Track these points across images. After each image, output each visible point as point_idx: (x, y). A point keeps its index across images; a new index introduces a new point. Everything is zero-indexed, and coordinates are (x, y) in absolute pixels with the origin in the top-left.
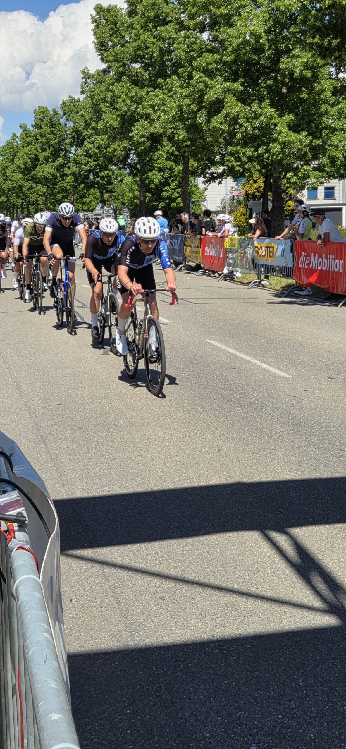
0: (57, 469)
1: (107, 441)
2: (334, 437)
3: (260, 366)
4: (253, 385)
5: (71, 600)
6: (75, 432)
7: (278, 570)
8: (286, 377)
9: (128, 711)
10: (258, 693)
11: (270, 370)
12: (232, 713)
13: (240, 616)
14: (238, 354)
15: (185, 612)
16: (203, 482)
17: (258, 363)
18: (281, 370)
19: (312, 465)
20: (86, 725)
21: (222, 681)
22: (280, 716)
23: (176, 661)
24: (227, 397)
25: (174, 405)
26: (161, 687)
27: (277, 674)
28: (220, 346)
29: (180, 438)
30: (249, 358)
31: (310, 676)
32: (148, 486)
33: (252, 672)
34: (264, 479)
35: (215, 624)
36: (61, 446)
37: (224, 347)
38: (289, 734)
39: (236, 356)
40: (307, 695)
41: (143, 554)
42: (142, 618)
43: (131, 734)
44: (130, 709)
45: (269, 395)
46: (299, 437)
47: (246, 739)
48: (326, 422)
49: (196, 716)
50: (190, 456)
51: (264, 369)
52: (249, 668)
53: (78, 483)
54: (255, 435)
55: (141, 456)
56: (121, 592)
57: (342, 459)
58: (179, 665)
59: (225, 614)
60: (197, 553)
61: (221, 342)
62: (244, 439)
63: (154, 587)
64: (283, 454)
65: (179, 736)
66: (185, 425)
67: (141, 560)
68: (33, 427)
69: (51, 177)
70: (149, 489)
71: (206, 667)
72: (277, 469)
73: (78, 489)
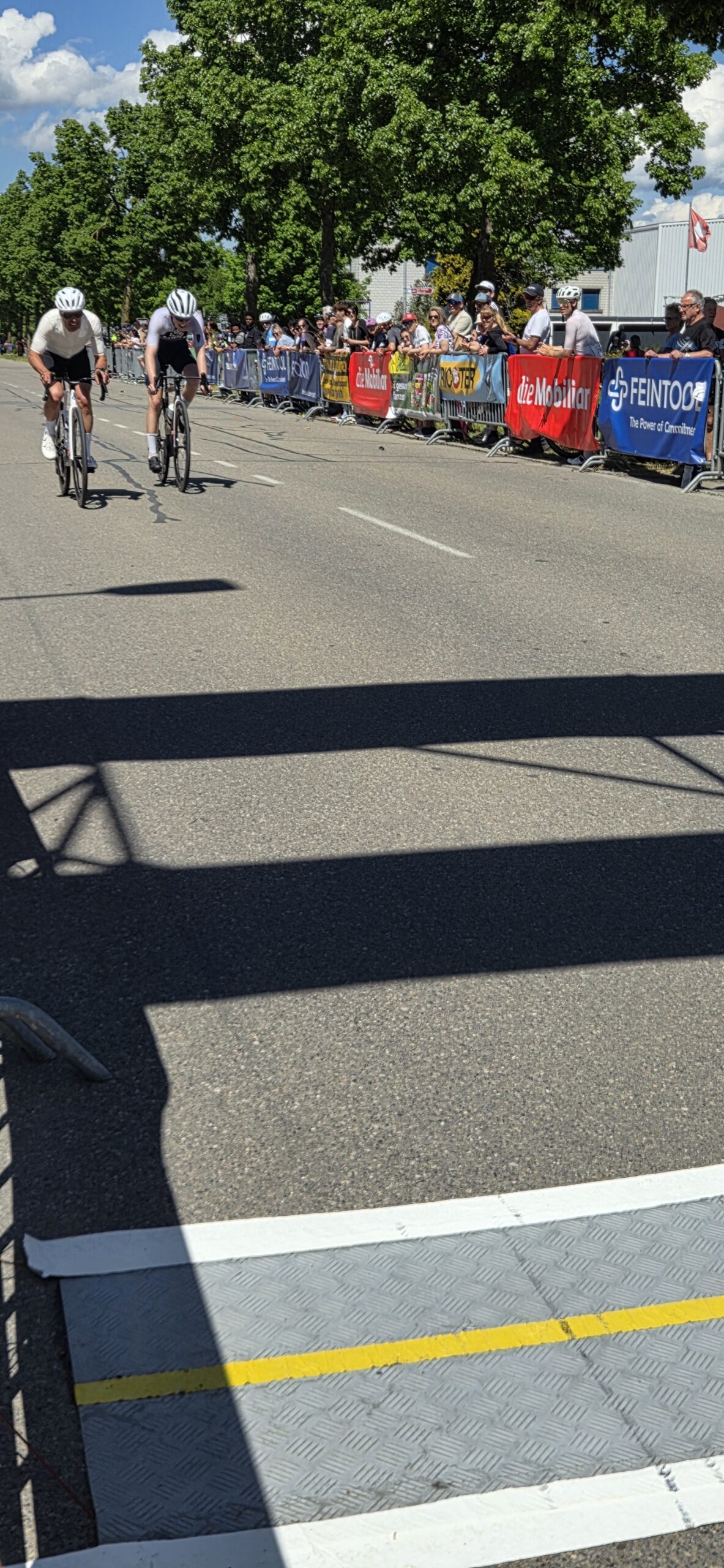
0: (54, 665)
1: (145, 632)
2: (528, 632)
3: (423, 543)
4: (407, 567)
5: (56, 820)
6: (93, 621)
7: (398, 788)
8: (466, 558)
9: (129, 942)
10: (336, 924)
11: (441, 548)
12: (291, 946)
13: (325, 840)
14: (390, 526)
15: (240, 834)
16: (298, 685)
17: (422, 539)
18: (458, 549)
19: (482, 666)
20: (60, 955)
21: (283, 911)
22: (365, 948)
23: (214, 889)
24: (359, 581)
25: (266, 588)
26: (185, 917)
27: (371, 904)
28: (361, 515)
29: (269, 630)
30: (407, 533)
31: (421, 906)
32: (205, 687)
33: (330, 901)
34: (399, 680)
35: (284, 848)
36: (65, 637)
37: (367, 518)
38: (375, 967)
39: (385, 529)
40: (412, 926)
41: (182, 768)
42: (167, 842)
43: (128, 967)
44: (131, 939)
45: (432, 579)
46: (469, 632)
47: (307, 972)
48: (519, 615)
49: (233, 947)
50: (282, 653)
51: (431, 546)
52: (328, 897)
53: (88, 683)
54: (395, 628)
55: (197, 651)
56: (139, 812)
57: (534, 660)
58: (218, 893)
59: (303, 837)
60: (271, 767)
61: (363, 512)
62: (377, 632)
63: (194, 806)
64: (437, 652)
65: (203, 969)
66: (281, 614)
67: (177, 775)
68: (20, 613)
69: (89, 252)
70: (207, 691)
71: (261, 896)
72: (424, 670)
73: (87, 690)
